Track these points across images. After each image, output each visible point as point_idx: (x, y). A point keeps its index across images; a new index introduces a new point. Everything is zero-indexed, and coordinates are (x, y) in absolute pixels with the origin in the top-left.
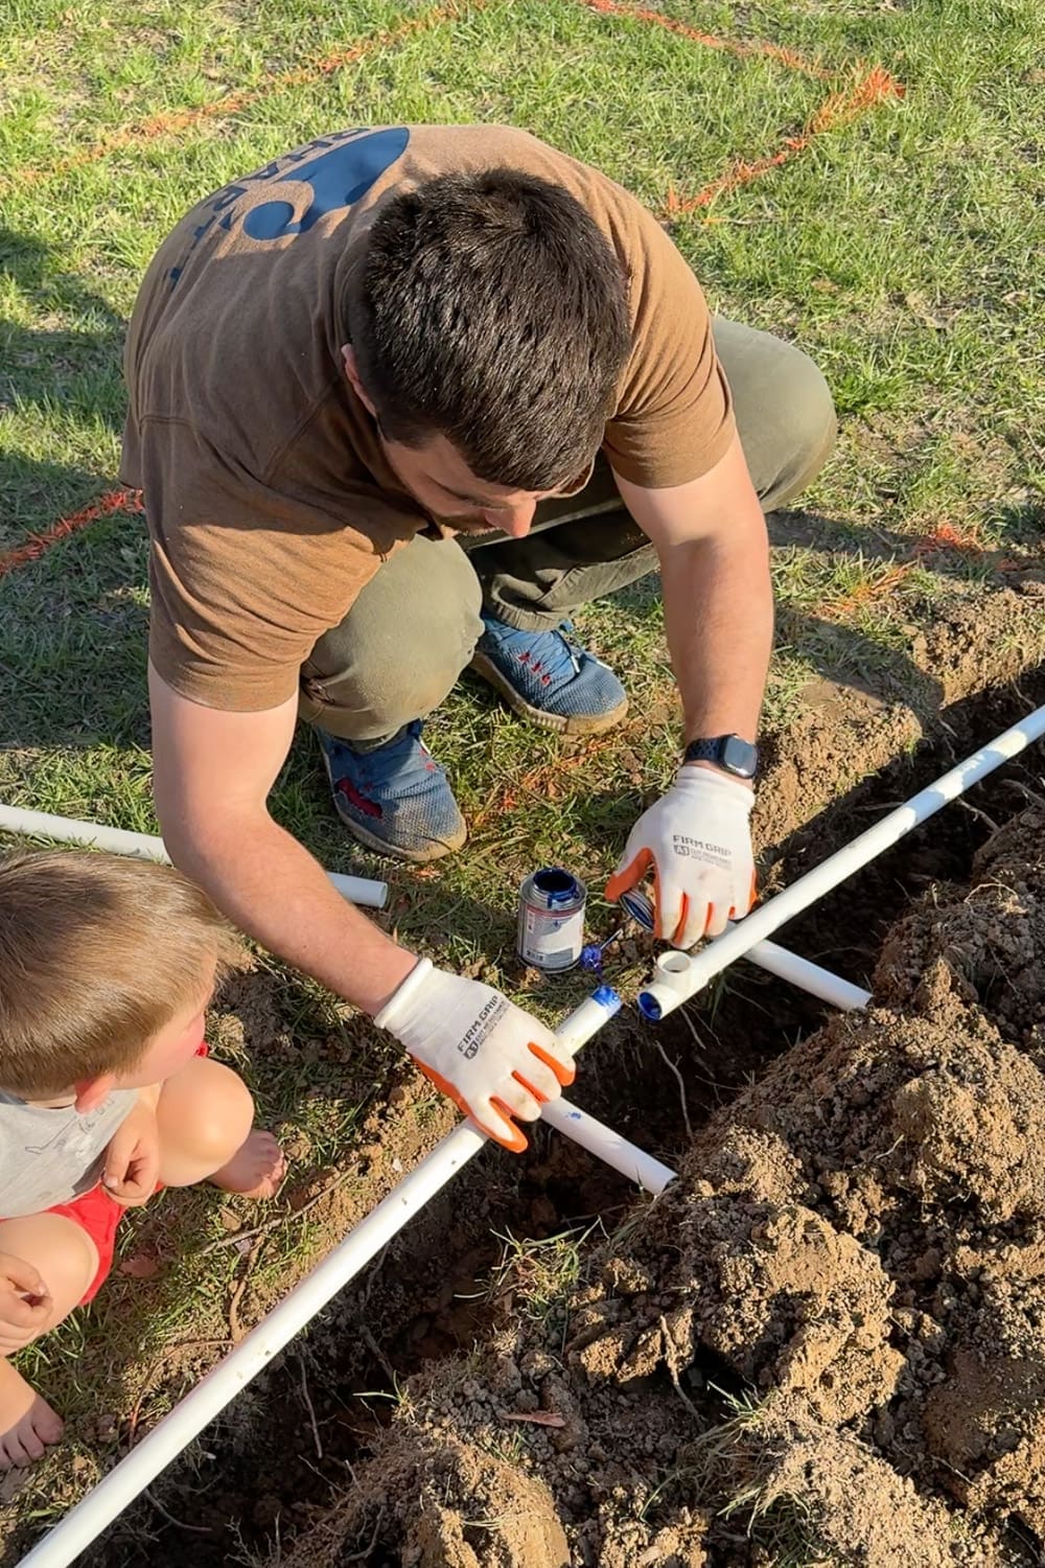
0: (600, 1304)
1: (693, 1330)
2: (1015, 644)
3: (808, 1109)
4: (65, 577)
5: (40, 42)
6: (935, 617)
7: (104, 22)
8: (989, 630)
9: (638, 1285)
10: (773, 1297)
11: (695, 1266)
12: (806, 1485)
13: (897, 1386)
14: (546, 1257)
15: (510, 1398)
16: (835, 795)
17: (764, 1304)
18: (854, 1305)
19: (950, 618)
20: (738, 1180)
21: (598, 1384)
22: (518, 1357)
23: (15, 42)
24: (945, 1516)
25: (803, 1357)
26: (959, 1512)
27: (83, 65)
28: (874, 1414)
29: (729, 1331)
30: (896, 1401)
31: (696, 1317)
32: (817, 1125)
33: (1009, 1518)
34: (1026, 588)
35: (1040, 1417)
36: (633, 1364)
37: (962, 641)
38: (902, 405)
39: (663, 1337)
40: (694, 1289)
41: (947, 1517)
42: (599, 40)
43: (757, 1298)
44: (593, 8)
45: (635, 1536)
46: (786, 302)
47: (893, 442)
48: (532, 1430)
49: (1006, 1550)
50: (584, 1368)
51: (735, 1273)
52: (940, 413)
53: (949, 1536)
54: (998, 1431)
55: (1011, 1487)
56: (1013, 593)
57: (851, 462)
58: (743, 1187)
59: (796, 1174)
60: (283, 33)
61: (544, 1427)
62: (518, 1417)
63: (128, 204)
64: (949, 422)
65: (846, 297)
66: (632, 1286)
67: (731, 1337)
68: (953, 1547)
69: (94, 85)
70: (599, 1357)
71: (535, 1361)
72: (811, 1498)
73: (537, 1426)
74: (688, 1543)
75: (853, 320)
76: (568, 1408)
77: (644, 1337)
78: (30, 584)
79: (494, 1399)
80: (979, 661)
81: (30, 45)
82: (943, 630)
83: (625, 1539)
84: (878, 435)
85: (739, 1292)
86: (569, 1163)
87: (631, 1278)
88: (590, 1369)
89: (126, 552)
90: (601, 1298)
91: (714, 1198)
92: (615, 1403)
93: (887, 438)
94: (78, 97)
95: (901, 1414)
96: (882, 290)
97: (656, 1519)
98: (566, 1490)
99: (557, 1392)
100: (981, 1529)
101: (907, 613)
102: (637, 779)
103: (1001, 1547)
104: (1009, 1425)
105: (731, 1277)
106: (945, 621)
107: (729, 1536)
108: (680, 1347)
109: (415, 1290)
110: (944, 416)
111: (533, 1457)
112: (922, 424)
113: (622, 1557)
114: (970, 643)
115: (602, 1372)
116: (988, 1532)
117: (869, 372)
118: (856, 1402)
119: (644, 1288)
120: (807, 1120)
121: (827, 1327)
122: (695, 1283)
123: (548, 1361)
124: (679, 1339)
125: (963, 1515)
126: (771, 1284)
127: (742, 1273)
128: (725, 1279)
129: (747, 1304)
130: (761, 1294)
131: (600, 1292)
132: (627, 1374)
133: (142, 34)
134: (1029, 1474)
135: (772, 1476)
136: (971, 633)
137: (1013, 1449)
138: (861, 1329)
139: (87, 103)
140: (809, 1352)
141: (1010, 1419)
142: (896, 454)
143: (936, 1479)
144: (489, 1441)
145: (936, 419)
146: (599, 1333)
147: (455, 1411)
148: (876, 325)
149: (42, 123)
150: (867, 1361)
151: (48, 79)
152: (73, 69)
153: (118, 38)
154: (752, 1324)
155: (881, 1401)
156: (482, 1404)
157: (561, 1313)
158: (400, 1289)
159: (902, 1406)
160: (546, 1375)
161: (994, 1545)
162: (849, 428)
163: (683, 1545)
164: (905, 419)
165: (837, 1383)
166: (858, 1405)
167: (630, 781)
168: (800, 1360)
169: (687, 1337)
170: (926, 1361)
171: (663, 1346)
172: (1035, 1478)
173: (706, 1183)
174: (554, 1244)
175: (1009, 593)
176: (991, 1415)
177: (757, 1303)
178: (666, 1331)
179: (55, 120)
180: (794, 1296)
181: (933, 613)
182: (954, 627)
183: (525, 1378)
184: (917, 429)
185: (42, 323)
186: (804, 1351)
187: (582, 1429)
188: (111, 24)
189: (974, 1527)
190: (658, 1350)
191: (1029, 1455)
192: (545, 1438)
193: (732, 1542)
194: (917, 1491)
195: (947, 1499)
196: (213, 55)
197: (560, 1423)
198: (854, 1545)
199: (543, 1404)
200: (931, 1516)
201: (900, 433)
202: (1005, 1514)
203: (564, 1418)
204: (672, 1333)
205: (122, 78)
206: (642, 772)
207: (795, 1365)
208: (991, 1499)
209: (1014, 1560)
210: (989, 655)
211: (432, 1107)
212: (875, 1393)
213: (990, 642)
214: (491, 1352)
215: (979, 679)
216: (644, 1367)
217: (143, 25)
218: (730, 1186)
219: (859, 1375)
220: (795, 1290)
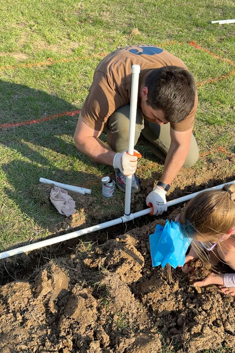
0: (92, 254)
1: (105, 261)
2: (225, 170)
3: (143, 232)
4: (54, 124)
5: (89, 38)
6: (211, 162)
7: (102, 36)
8: (221, 166)
9: (100, 253)
10: (121, 258)
11: (110, 251)
12: (108, 283)
13: (139, 280)
14: (86, 245)
15: (70, 265)
16: (177, 187)
17: (119, 259)
18: (135, 263)
19: (214, 162)
20: (124, 240)
21: (86, 267)
22: (74, 259)
23: (84, 37)
24: (139, 303)
25: (121, 268)
26: (141, 303)
27: (95, 42)
28: (133, 283)
29: (111, 262)
30: (138, 282)
31: (106, 259)
32: (144, 236)
33: (149, 305)
34: (231, 160)
35: (159, 289)
36: (93, 264)
37: (215, 167)
38: (223, 125)
39: (99, 260)
40: (108, 255)
41: (139, 304)
42: (194, 53)
43: (118, 258)
44: (196, 48)
45: (79, 288)
46: (209, 104)
47: (219, 131)
48: (72, 271)
49: (148, 312)
50: (84, 262)
51: (116, 253)
52: (230, 128)
53: (138, 306)
54: (152, 289)
55: (150, 299)
56: (229, 161)
57: (209, 133)
58: (125, 241)
59: (137, 243)
60: (135, 43)
61: (74, 271)
62: (70, 268)
63: (92, 66)
64: (231, 130)
65: (222, 105)
66: (99, 252)
67: (111, 263)
68: (138, 308)
69: (96, 46)
70: (87, 261)
71: (77, 260)
72: (109, 285)
73: (73, 270)
74: (89, 293)
75: (221, 110)
76: (79, 269)
77: (96, 259)
78: (47, 124)
79: (67, 264)
80: (217, 171)
81: (87, 38)
82: (211, 164)
83: (77, 288)
84: (216, 130)
85: (115, 256)
86: (103, 238)
87: (99, 251)
88: (85, 263)
89: (66, 122)
90: (93, 254)
91: (119, 242)
92: (88, 271)
93: (217, 130)
94: (92, 48)
95: (138, 285)
96: (229, 105)
97: (85, 287)
98: (72, 280)
99: (78, 266)
100: (145, 307)
101: (206, 160)
102: (141, 176)
103: (147, 311)
104: (154, 289)
105: (115, 253)
106: (213, 163)
107: (97, 294)
108: (102, 263)
109: (67, 252)
110: (231, 129)
111: (70, 275)
112: (226, 129)
113: (76, 291)
114: (216, 168)
115: (87, 264)
116: (145, 308)
117: (219, 118)
118: (130, 280)
119: (101, 253)
120: (143, 234)
121: (127, 264)
122: (109, 253)
123: (79, 261)
124: (102, 261)
125: (142, 304)
126: (121, 255)
127: (117, 253)
128: (114, 253)
129: (116, 258)
130: (119, 257)
131: (93, 252)
132: (92, 266)
133: (108, 39)
134: (153, 297)
135: (103, 280)
136: (217, 166)
137: (152, 292)
138: (134, 267)
139: (93, 49)
140: (122, 267)
141: (154, 288)
142: (218, 133)
143: (139, 297)
144: (63, 270)
145: (229, 129)
146: (89, 258)
147: (60, 265)
148: (226, 111)
149: (83, 51)
150: (135, 274)
151: (88, 44)
152: (93, 43)
153: (104, 39)
154: (115, 261)
155: (135, 281)
156: (65, 265)
157: (85, 255)
158: (65, 251)
159: (139, 283)
160: (78, 263)
161: (146, 311)
162: (210, 127)
163: (88, 293)
164: (223, 128)
165: (127, 275)
166: (130, 281)
167: (139, 176)
168: (120, 268)
169: (103, 262)
170: (146, 278)
171: (99, 262)
172: (154, 298)
173: (118, 239)
174: (89, 243)
175: (228, 160)
176: (152, 286)
177: (118, 259)
178: (100, 260)
179: (86, 51)
180: (124, 259)
181: (211, 161)
182: (214, 164)
183: (74, 263)
184: (224, 130)
185: (68, 83)
186: (121, 267)
187: (80, 272)
188: (104, 37)
189: (143, 306)
190: (98, 262)
191: (155, 294)
192: (73, 273)
193: (97, 295)
194: (135, 297)
195: (140, 300)
196: (120, 45)
197: (77, 271)
198: (114, 296)
199: (75, 267)
200: (136, 302)
201: (220, 130)
202: (148, 305)
203: (78, 270)
204: (101, 260)
205: (101, 46)
206: (142, 175)
207: (119, 269)
208: (146, 301)
209: (148, 314)
210: (219, 170)
211: (78, 219)
212: (134, 279)
213: (220, 168)
214: (70, 257)
215: (216, 175)
216: (94, 265)
217: (109, 38)
218: (122, 240)
219: (132, 275)
220: (125, 258)
